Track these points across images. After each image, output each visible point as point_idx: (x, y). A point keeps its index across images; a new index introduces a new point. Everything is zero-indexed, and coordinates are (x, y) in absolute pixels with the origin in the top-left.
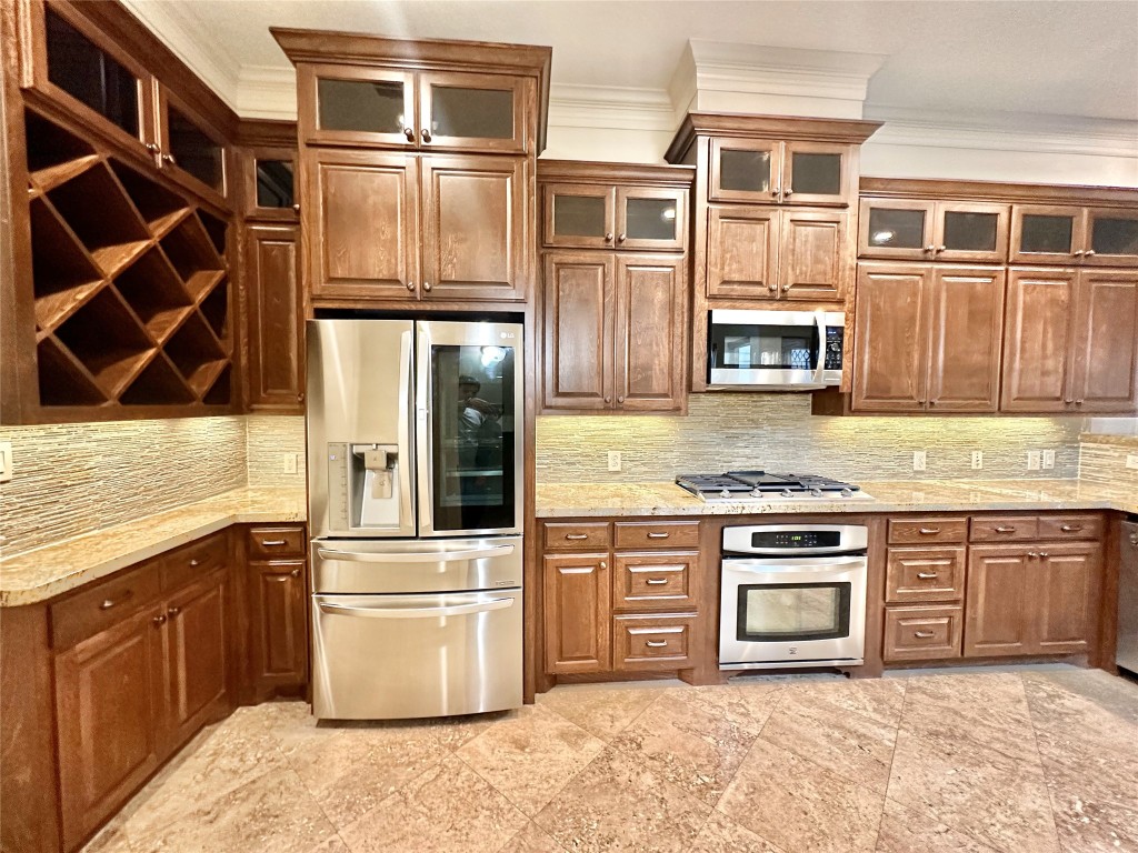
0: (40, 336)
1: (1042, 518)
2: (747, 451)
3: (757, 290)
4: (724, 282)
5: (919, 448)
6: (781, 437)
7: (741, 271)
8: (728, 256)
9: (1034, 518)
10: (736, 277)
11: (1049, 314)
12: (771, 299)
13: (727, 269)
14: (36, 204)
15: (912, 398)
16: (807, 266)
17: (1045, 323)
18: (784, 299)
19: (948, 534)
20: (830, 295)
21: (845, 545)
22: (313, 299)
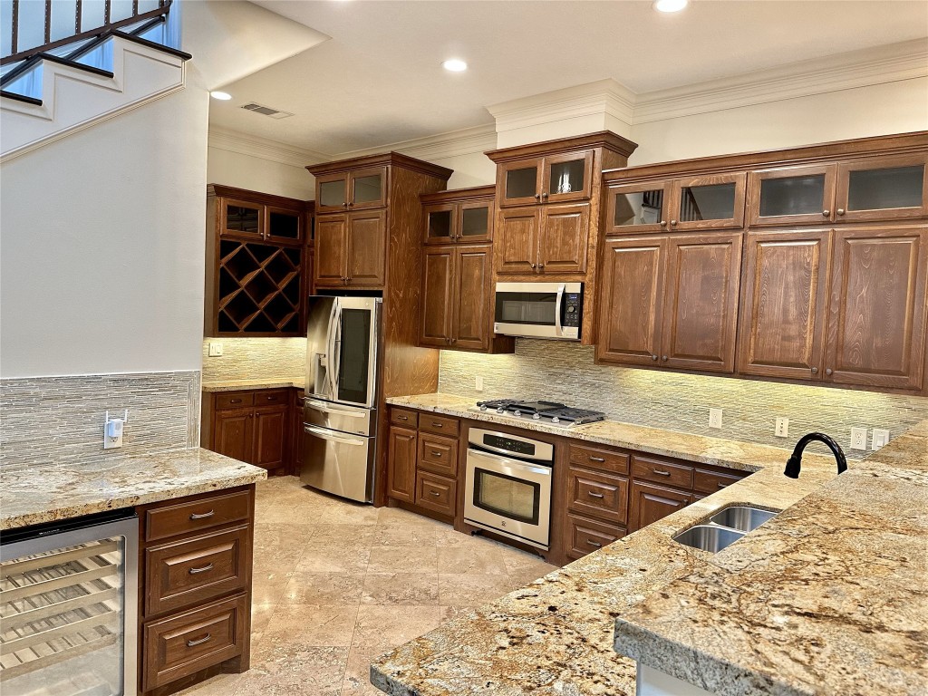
0: (220, 310)
1: (698, 470)
2: (564, 388)
3: (526, 267)
4: (506, 263)
5: (716, 406)
6: (589, 379)
7: (515, 254)
8: (508, 244)
9: (690, 469)
10: (512, 259)
11: (791, 278)
12: (534, 273)
13: (507, 253)
14: (222, 269)
15: (647, 353)
16: (557, 247)
17: (787, 287)
18: (542, 273)
19: (613, 465)
20: (573, 269)
21: (537, 455)
22: (316, 285)
